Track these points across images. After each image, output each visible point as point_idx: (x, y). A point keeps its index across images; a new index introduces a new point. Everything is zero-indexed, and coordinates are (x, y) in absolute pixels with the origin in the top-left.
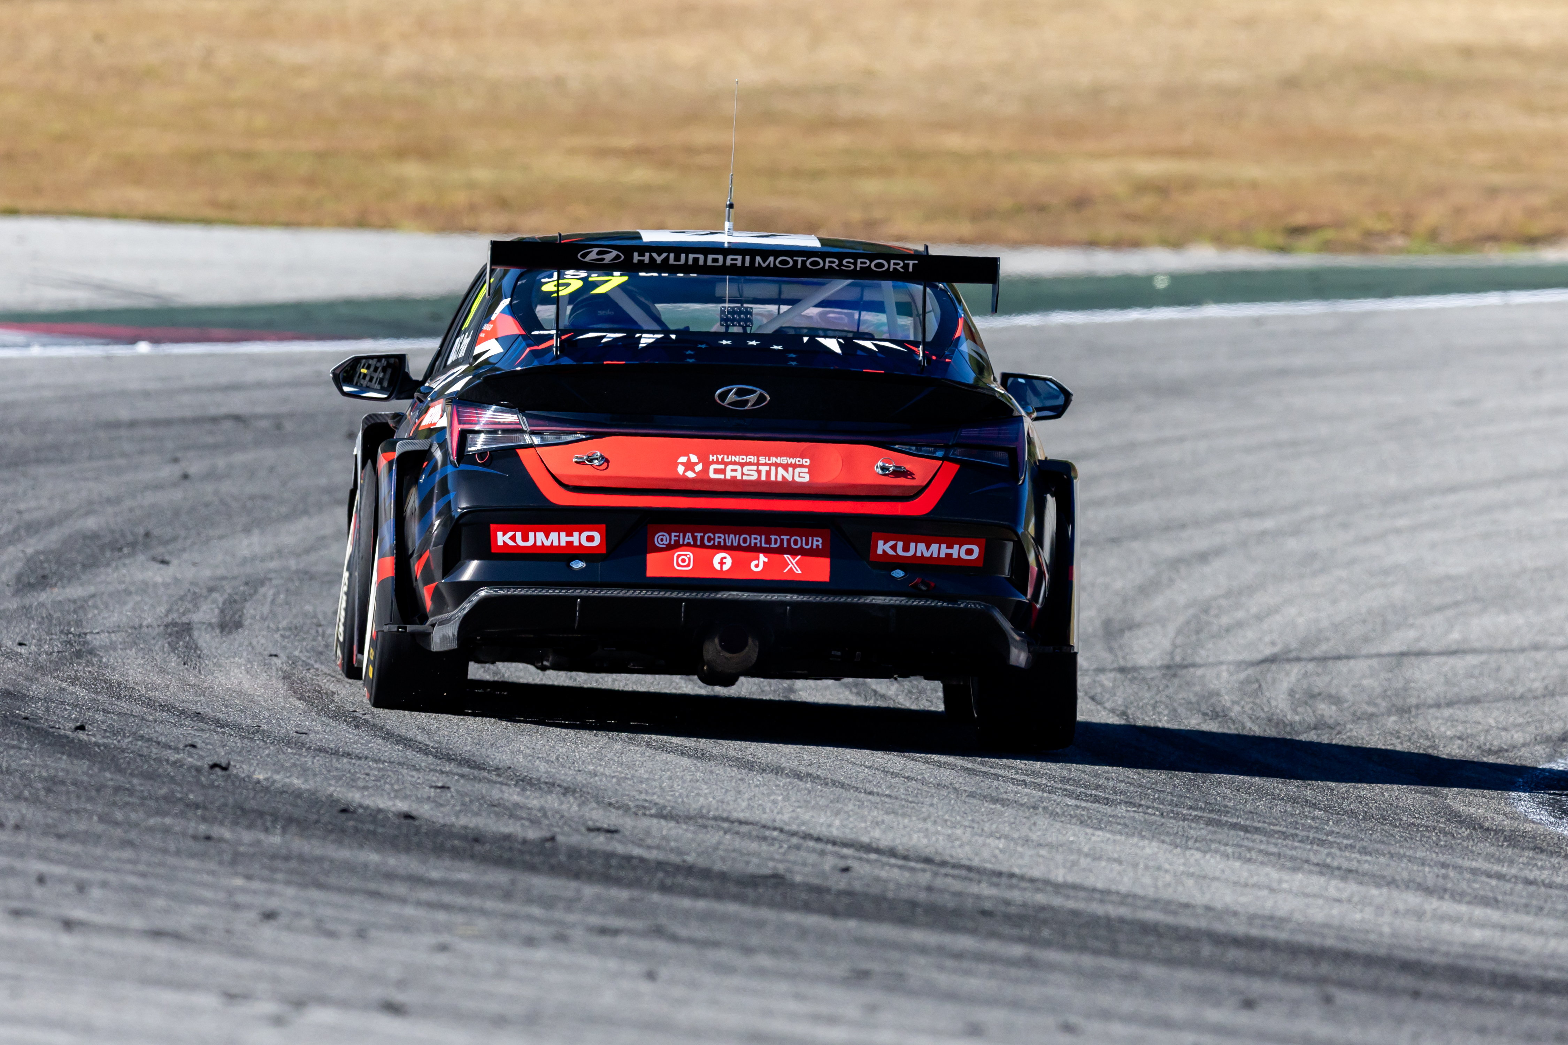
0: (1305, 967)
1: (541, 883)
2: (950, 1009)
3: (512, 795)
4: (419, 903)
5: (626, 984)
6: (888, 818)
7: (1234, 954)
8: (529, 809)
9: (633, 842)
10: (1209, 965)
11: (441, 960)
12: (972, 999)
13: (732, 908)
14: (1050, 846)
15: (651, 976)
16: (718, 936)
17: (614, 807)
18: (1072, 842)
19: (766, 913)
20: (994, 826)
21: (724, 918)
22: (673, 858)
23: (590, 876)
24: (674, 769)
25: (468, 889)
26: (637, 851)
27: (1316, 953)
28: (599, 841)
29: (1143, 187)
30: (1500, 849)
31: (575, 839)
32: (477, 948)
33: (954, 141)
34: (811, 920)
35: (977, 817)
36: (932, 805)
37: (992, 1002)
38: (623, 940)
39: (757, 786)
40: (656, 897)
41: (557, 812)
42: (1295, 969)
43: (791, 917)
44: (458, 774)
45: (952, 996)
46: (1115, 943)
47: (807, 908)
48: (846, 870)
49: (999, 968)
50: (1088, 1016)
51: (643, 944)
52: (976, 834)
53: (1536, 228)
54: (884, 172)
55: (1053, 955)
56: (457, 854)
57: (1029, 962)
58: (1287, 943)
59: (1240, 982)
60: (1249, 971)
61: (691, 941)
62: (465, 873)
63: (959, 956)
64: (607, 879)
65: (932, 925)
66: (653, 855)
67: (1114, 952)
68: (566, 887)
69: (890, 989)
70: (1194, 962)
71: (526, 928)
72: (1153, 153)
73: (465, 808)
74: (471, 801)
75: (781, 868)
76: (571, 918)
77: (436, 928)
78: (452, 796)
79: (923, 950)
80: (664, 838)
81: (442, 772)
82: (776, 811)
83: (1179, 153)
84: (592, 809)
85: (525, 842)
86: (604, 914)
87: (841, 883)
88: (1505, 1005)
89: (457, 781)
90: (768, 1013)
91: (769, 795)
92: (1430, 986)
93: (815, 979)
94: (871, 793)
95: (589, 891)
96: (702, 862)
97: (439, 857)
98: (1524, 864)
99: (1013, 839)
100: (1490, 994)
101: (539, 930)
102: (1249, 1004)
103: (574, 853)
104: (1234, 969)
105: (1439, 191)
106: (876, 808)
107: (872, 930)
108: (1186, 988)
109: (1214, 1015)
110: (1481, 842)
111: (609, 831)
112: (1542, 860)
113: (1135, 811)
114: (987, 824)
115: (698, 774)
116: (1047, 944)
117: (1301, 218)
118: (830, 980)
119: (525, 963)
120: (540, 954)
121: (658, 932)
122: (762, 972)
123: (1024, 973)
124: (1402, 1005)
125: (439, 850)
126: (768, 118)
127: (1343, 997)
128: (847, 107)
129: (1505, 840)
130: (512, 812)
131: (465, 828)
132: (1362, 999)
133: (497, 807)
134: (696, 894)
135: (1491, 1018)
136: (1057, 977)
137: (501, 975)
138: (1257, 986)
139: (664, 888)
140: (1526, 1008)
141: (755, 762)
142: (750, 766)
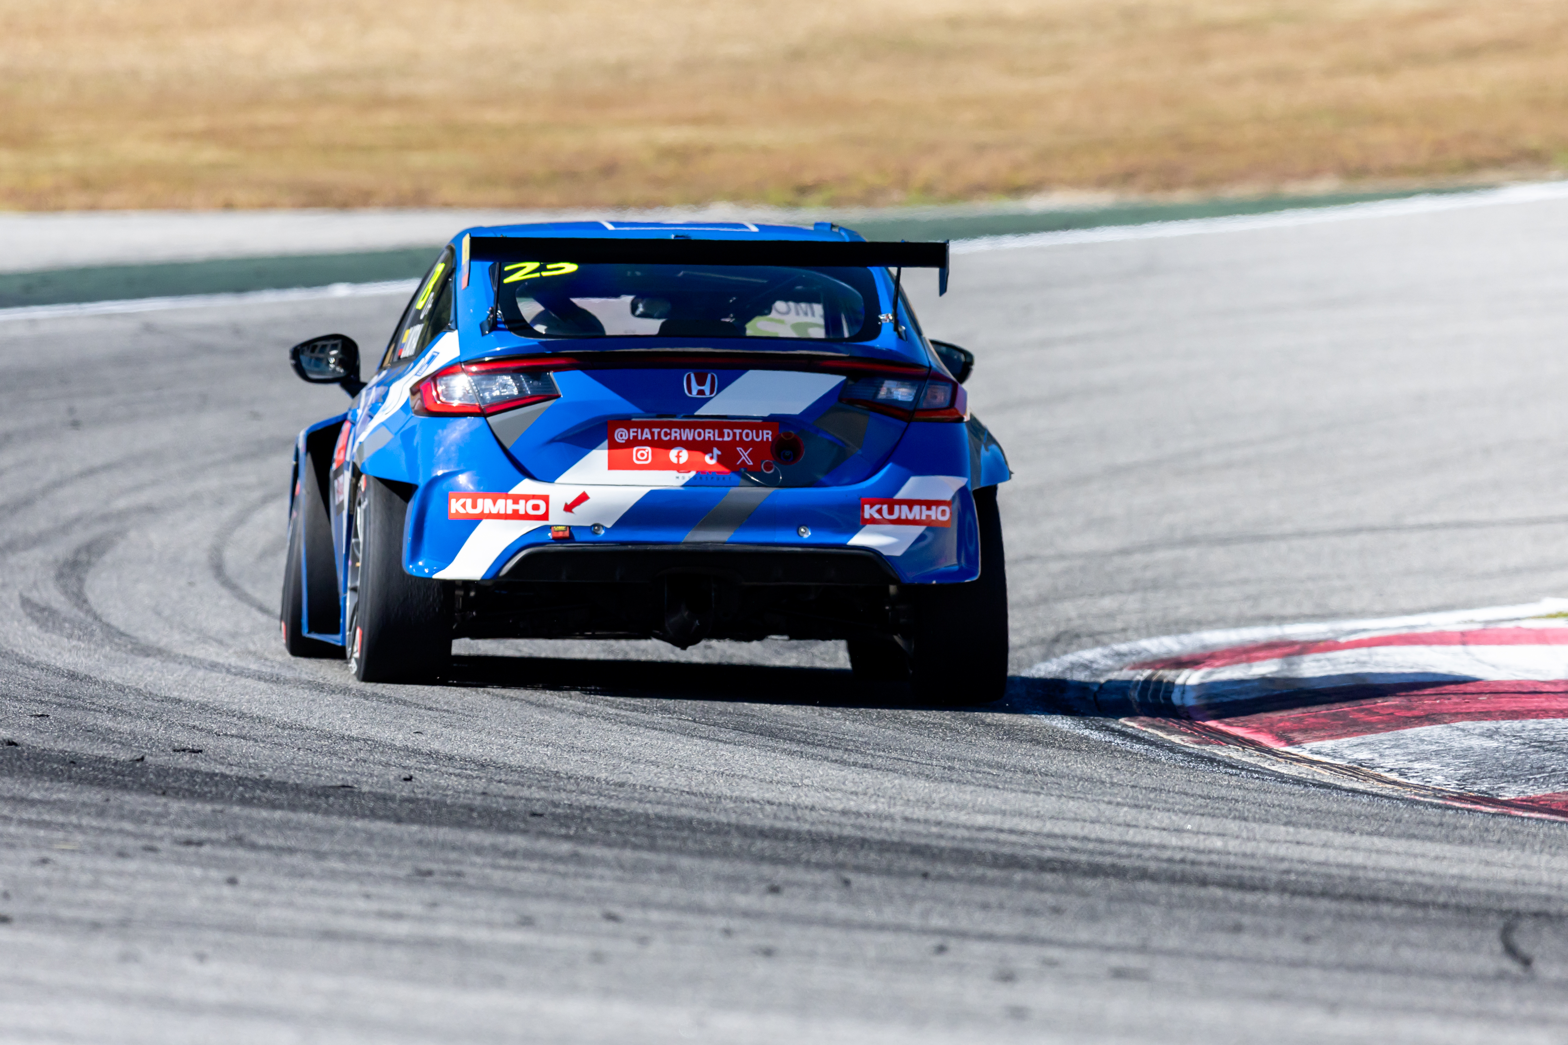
0: (825, 854)
1: (133, 800)
2: (504, 902)
3: (105, 721)
4: (21, 822)
5: (210, 890)
6: (446, 731)
7: (760, 844)
8: (120, 733)
9: (215, 760)
10: (738, 855)
11: (41, 872)
12: (524, 893)
13: (305, 817)
14: (593, 751)
15: (232, 881)
16: (292, 843)
17: (198, 729)
18: (614, 747)
19: (336, 821)
20: (542, 736)
21: (298, 827)
22: (252, 774)
23: (176, 793)
24: (253, 692)
25: (65, 807)
26: (219, 769)
27: (835, 842)
28: (185, 761)
29: (667, 153)
30: (1000, 742)
31: (162, 760)
32: (74, 861)
33: (492, 116)
34: (377, 826)
35: (527, 728)
36: (486, 718)
37: (541, 895)
38: (206, 849)
39: (327, 705)
40: (236, 809)
41: (145, 736)
42: (815, 857)
43: (359, 824)
44: (56, 703)
45: (505, 891)
46: (653, 838)
47: (374, 815)
48: (409, 779)
49: (548, 865)
50: (629, 905)
51: (226, 853)
52: (527, 743)
53: (1022, 178)
54: (429, 145)
55: (597, 851)
56: (55, 776)
57: (575, 857)
58: (809, 832)
59: (766, 870)
60: (775, 860)
61: (269, 848)
62: (63, 793)
63: (512, 854)
64: (192, 795)
65: (487, 828)
66: (234, 771)
67: (653, 848)
68: (155, 803)
69: (448, 886)
70: (725, 854)
71: (118, 841)
72: (674, 121)
73: (63, 734)
74: (68, 727)
75: (350, 780)
76: (159, 832)
77: (37, 845)
78: (51, 724)
79: (479, 850)
80: (243, 756)
81: (42, 702)
82: (345, 728)
83: (697, 121)
84: (178, 732)
85: (116, 763)
86: (189, 827)
87: (405, 791)
88: (1006, 883)
89: (56, 709)
90: (337, 912)
91: (338, 713)
92: (938, 868)
93: (384, 878)
94: (430, 709)
95: (175, 806)
96: (278, 776)
97: (39, 779)
98: (1022, 755)
99: (559, 746)
100: (992, 873)
101: (130, 842)
102: (775, 890)
103: (162, 772)
104: (760, 858)
105: (931, 149)
106: (435, 722)
107: (431, 833)
108: (718, 877)
109: (742, 901)
110: (983, 736)
111: (193, 751)
112: (1039, 750)
113: (670, 718)
114: (536, 734)
115: (274, 696)
116: (592, 841)
117: (808, 177)
118: (395, 880)
119: (120, 874)
120: (132, 866)
121: (239, 841)
122: (333, 875)
123: (572, 868)
124: (912, 886)
125: (39, 773)
126: (323, 99)
127: (859, 880)
128: (395, 87)
129: (1005, 734)
130: (105, 736)
131: (63, 751)
132: (876, 882)
133: (90, 732)
134: (273, 805)
135: (992, 895)
136: (599, 871)
137: (95, 885)
138: (782, 874)
139: (244, 802)
140: (1024, 885)
141: (325, 684)
142: (320, 687)
